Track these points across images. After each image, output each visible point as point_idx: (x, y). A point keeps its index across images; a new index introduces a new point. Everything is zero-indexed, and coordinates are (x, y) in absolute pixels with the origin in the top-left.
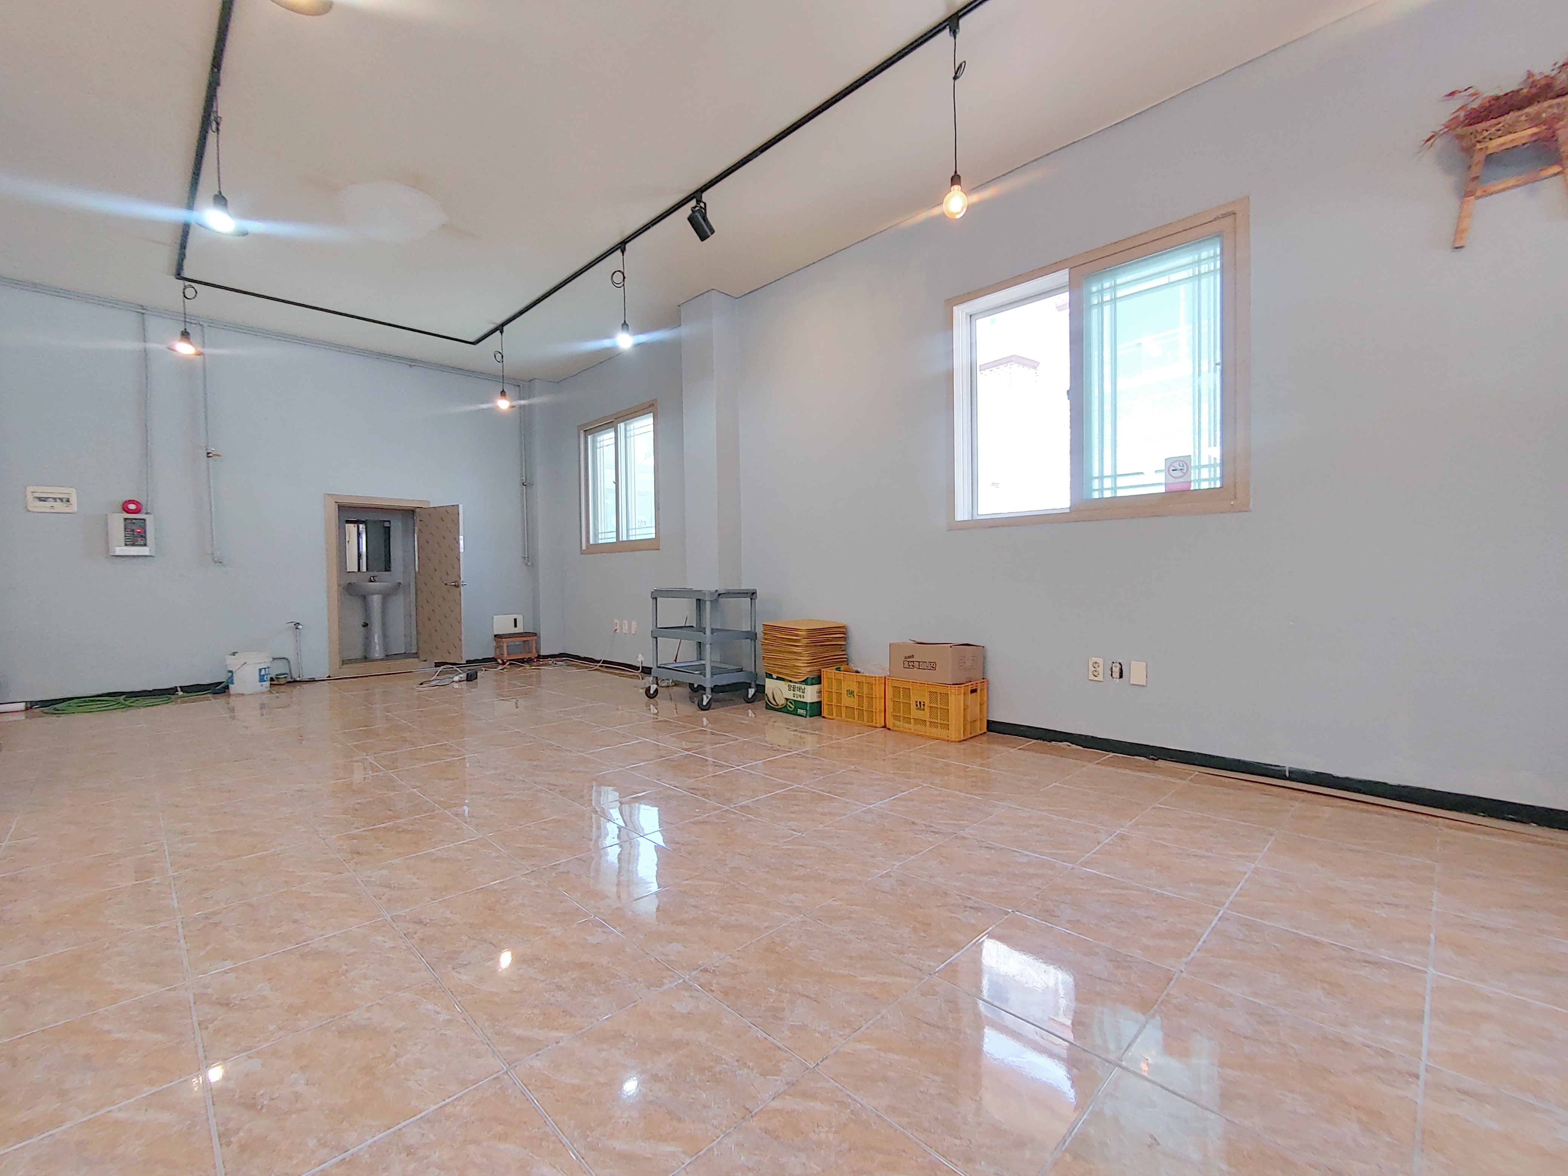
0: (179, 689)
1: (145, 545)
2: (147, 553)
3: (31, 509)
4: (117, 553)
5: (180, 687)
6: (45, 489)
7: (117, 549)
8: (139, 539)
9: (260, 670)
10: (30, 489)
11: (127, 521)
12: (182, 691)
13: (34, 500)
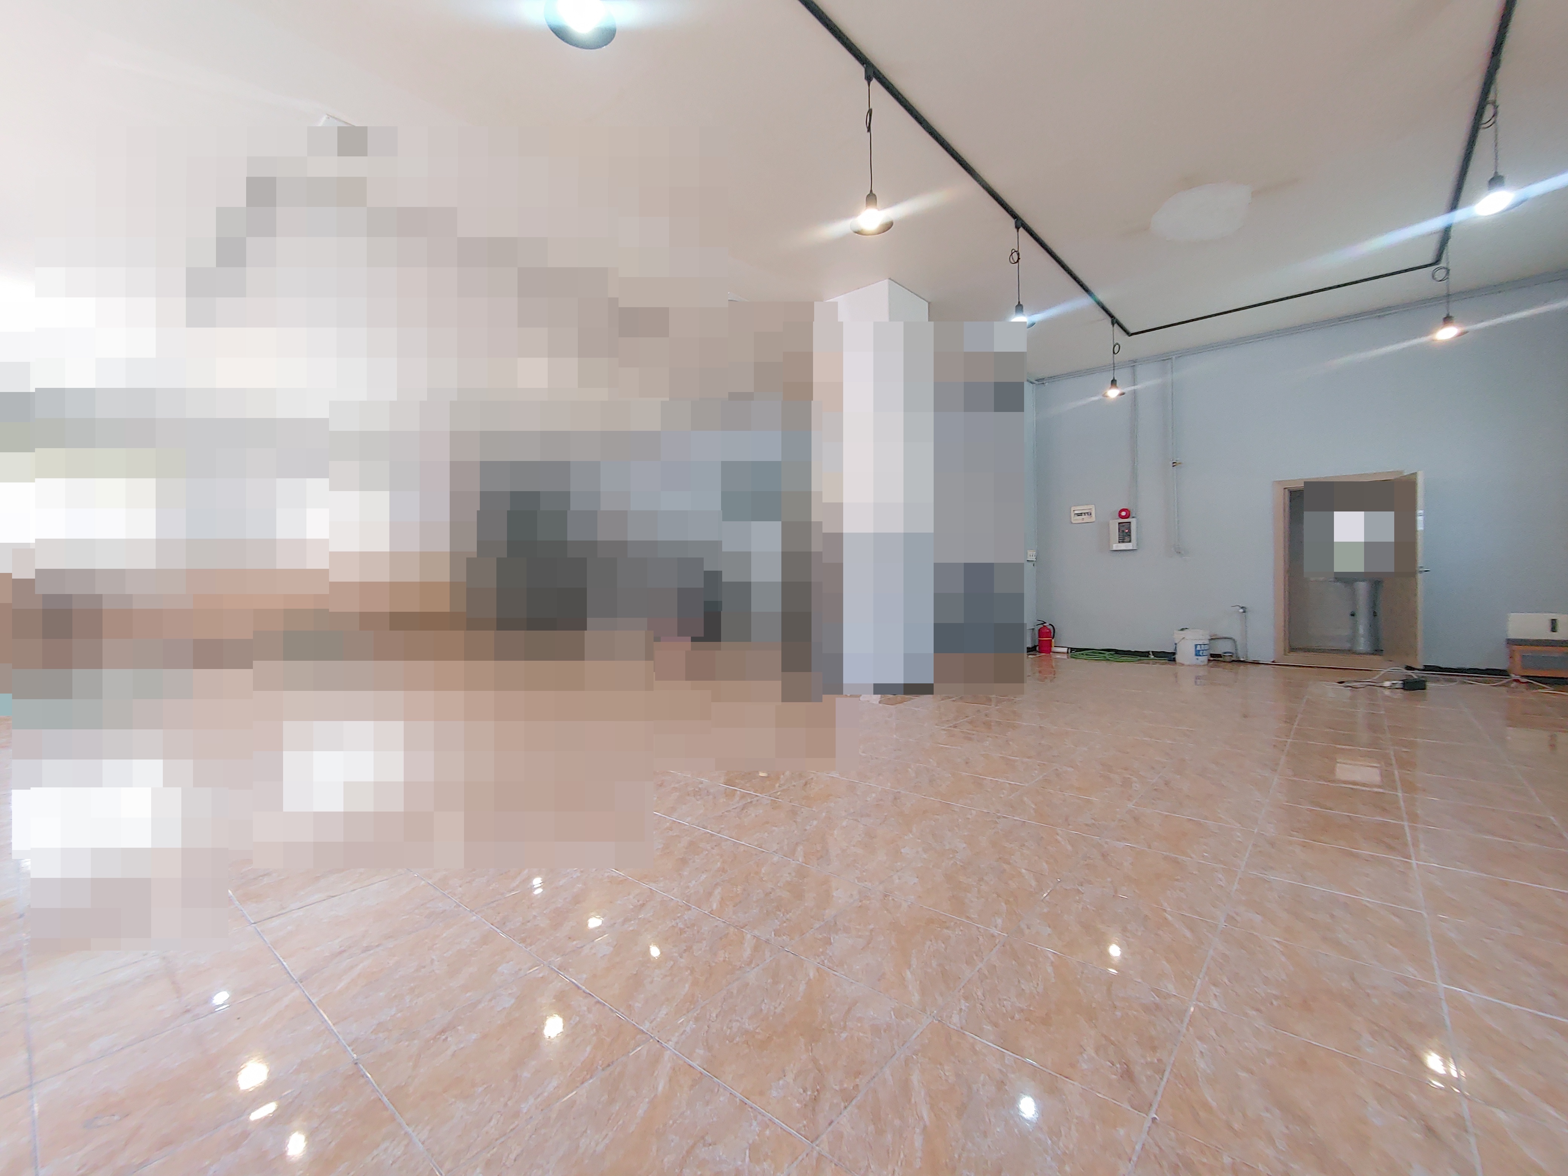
0: (1151, 653)
1: (1130, 541)
2: (1131, 548)
3: (1074, 522)
4: (1114, 548)
5: (1153, 652)
6: (1079, 508)
7: (1114, 545)
8: (1126, 537)
9: (1196, 646)
10: (1073, 509)
11: (1121, 525)
12: (1153, 655)
13: (1075, 516)
